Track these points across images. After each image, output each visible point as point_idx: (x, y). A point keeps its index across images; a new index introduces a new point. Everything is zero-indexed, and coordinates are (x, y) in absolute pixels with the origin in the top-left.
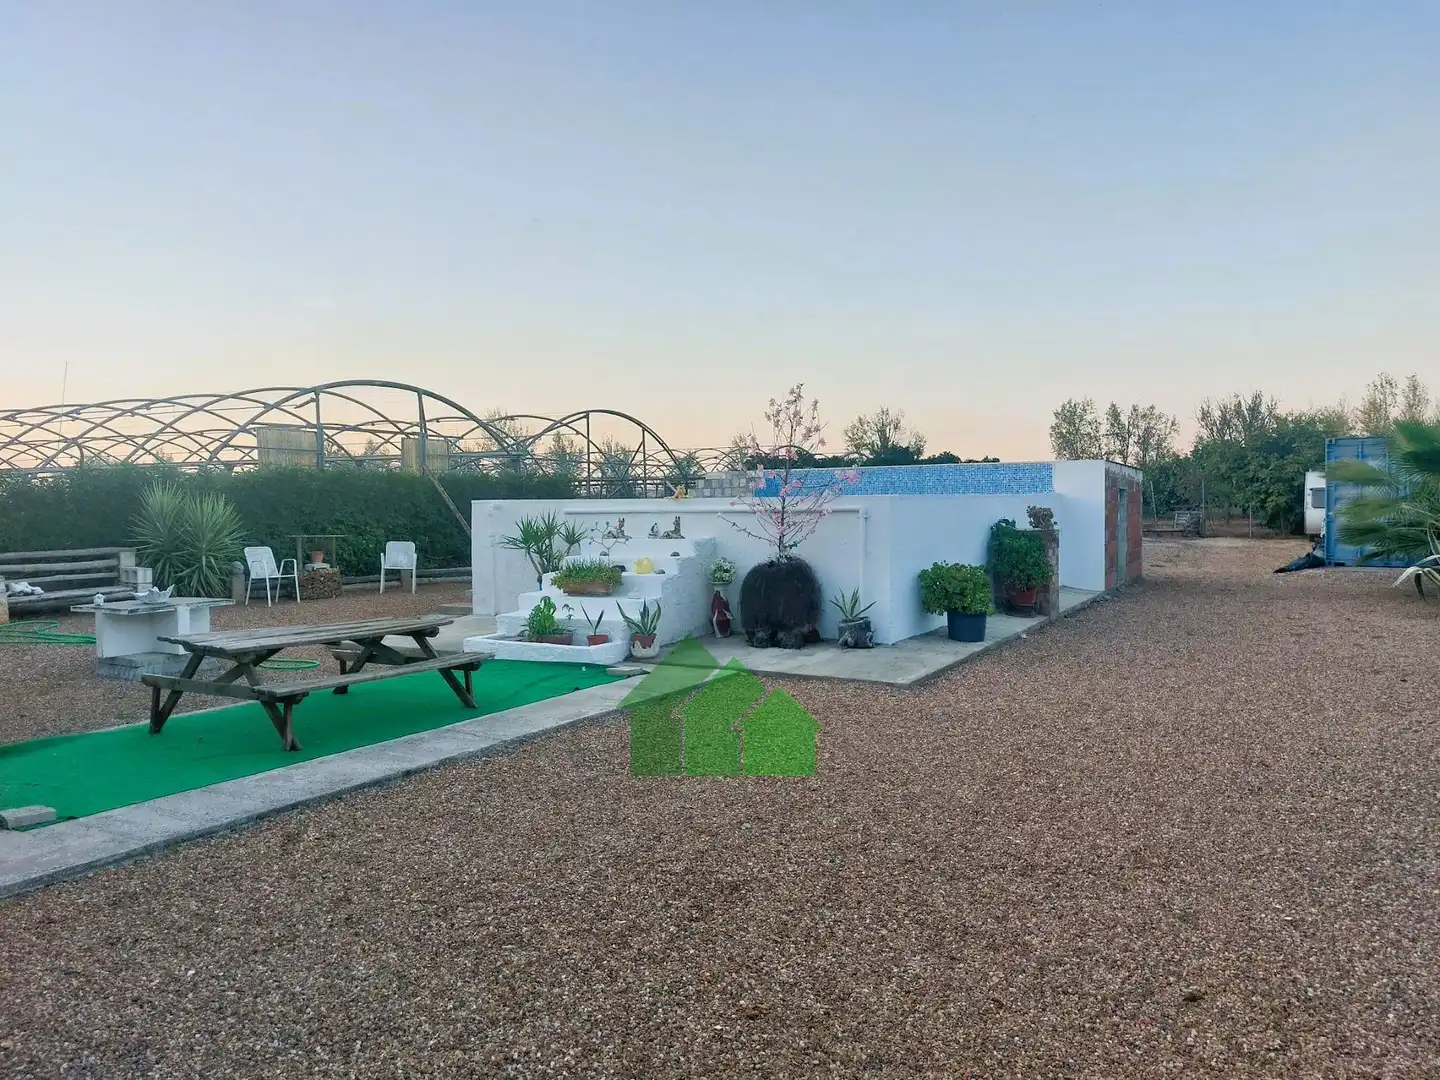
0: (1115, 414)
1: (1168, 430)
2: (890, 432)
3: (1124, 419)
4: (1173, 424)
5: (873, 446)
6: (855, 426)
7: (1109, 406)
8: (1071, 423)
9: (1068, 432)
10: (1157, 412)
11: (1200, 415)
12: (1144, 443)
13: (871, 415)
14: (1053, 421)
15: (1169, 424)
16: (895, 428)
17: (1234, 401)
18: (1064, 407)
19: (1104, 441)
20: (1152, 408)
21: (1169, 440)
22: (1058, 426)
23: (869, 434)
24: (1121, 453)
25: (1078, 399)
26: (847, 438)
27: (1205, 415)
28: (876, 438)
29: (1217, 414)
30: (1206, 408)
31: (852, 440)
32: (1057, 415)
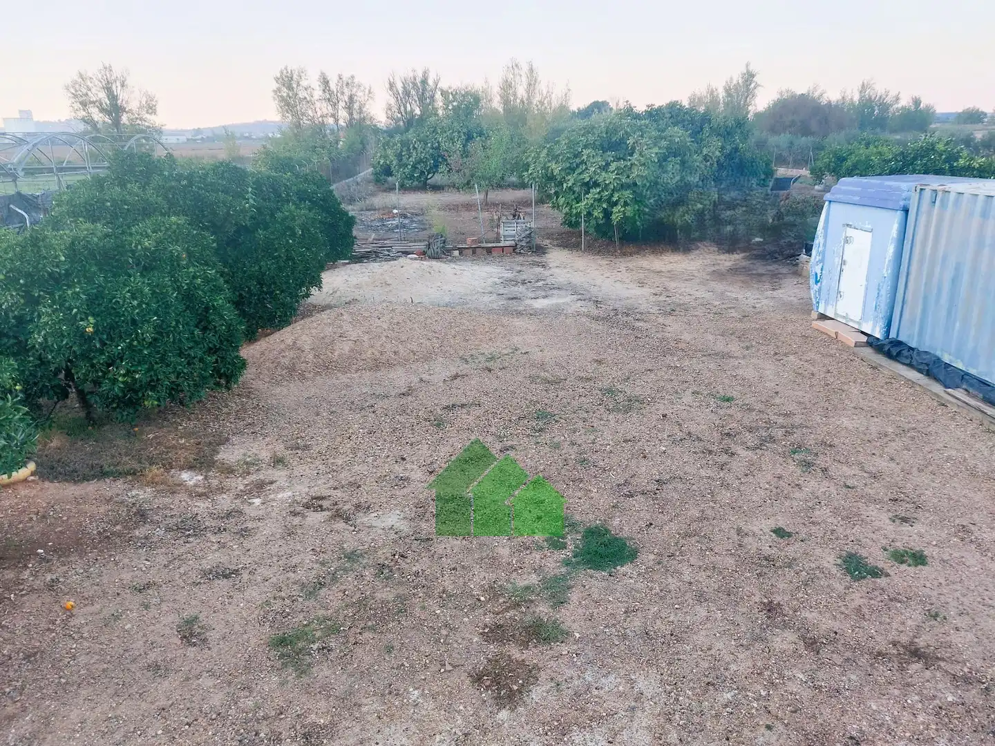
0: (325, 82)
1: (366, 98)
2: (117, 88)
3: (333, 86)
4: (370, 92)
5: (101, 104)
6: (76, 82)
7: (320, 74)
8: (290, 88)
9: (288, 95)
10: (356, 80)
11: (388, 86)
12: (349, 108)
13: (93, 70)
14: (275, 86)
15: (367, 92)
16: (123, 86)
17: (411, 75)
18: (282, 73)
19: (318, 105)
20: (353, 77)
21: (367, 106)
22: (279, 90)
23: (94, 90)
24: (333, 116)
25: (293, 66)
26: (70, 95)
27: (392, 86)
28: (102, 95)
29: (399, 86)
30: (392, 80)
31: (75, 96)
32: (277, 79)
